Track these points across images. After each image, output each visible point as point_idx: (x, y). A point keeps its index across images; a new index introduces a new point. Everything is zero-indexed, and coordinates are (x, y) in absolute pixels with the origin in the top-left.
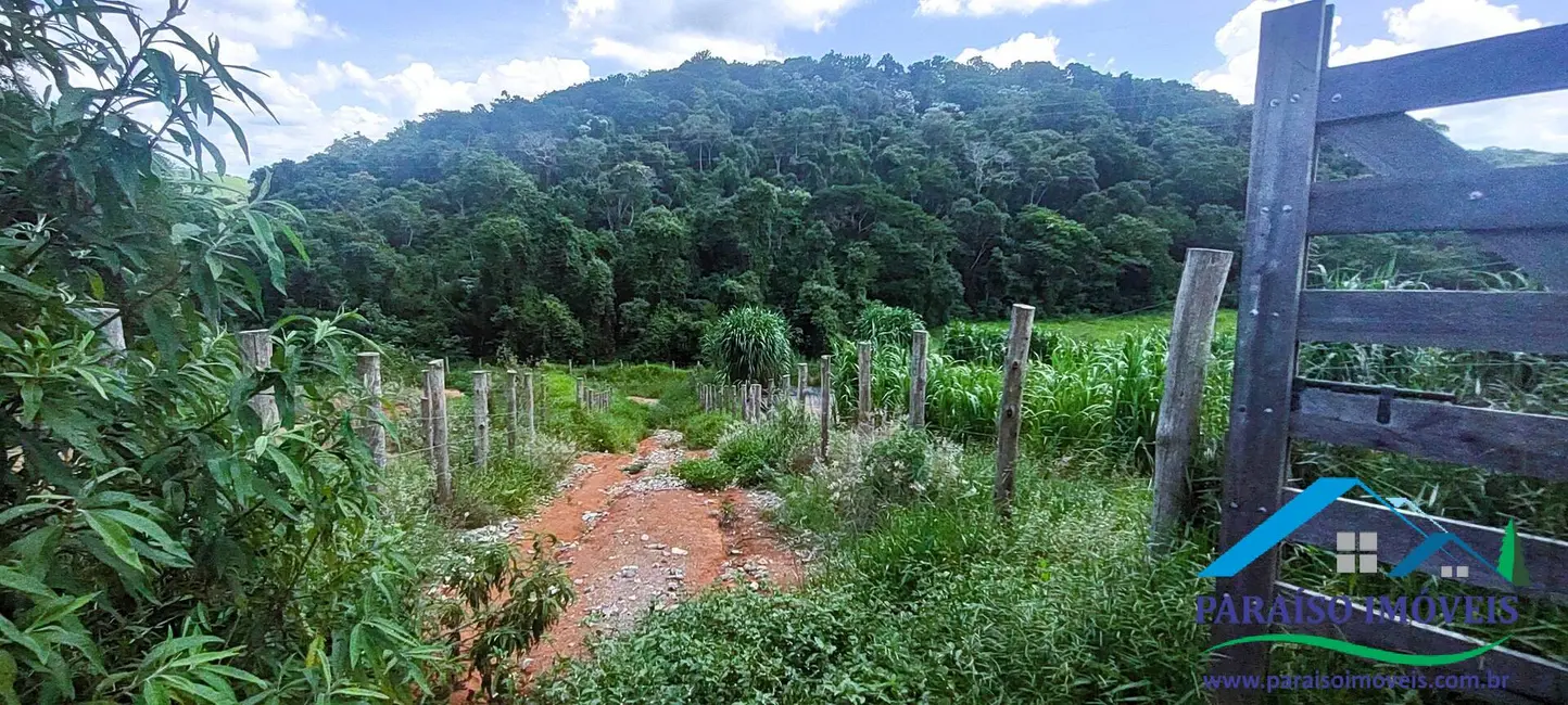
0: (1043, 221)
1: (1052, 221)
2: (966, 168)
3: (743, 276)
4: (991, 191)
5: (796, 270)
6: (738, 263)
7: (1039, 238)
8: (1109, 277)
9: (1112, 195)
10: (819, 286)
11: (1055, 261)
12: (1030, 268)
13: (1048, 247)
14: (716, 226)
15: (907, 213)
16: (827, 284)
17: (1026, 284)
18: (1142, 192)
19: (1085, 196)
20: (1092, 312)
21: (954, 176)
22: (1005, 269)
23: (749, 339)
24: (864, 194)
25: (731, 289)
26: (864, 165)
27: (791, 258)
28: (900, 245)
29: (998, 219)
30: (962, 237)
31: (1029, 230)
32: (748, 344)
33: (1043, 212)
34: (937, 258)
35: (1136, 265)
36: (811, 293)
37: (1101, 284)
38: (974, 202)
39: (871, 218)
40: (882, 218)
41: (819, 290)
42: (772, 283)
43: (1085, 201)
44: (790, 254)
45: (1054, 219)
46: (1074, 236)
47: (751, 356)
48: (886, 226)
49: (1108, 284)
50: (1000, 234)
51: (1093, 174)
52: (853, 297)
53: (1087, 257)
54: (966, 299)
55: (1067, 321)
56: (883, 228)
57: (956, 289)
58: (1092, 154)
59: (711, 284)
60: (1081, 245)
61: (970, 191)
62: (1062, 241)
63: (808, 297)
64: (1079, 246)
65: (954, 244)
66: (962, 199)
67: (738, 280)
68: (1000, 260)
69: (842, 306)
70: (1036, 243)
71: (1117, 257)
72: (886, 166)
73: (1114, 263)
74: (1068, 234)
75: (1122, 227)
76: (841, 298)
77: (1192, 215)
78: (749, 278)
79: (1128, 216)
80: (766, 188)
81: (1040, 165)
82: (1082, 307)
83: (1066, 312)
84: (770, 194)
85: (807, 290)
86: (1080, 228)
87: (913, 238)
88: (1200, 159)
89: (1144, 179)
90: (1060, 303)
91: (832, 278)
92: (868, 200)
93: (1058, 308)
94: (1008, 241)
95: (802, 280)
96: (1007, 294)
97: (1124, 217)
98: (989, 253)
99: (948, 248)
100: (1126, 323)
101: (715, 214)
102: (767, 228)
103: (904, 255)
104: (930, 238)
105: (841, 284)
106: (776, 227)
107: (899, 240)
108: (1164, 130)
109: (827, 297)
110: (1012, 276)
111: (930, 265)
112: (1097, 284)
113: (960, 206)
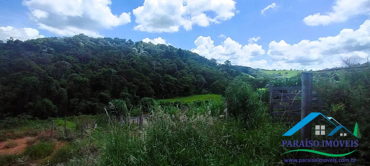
0: (169, 78)
1: (171, 78)
2: (151, 66)
4: (157, 71)
5: (118, 90)
6: (103, 88)
7: (168, 81)
8: (182, 89)
9: (181, 72)
11: (172, 86)
12: (167, 87)
14: (97, 79)
15: (141, 76)
16: (126, 93)
17: (166, 91)
18: (186, 72)
19: (176, 73)
21: (148, 67)
22: (162, 88)
24: (130, 71)
25: (103, 95)
26: (128, 64)
27: (117, 87)
29: (160, 77)
30: (153, 81)
31: (166, 80)
33: (169, 76)
34: (148, 86)
35: (187, 87)
36: (123, 95)
38: (154, 73)
39: (132, 77)
40: (135, 77)
42: (112, 93)
45: (171, 77)
50: (160, 80)
51: (177, 68)
52: (133, 95)
53: (178, 85)
54: (155, 95)
55: (175, 98)
56: (136, 79)
57: (153, 92)
58: (176, 64)
60: (176, 83)
61: (152, 71)
62: (173, 82)
65: (151, 83)
67: (104, 92)
68: (161, 86)
69: (131, 98)
71: (183, 85)
72: (133, 65)
73: (182, 86)
74: (174, 80)
75: (183, 79)
76: (130, 96)
77: (195, 76)
78: (106, 92)
80: (111, 70)
81: (166, 66)
82: (177, 95)
83: (175, 96)
86: (176, 79)
87: (143, 81)
88: (195, 66)
89: (186, 69)
91: (127, 91)
92: (132, 73)
93: (173, 96)
94: (162, 82)
95: (120, 92)
97: (184, 77)
98: (158, 85)
101: (97, 76)
102: (111, 80)
103: (141, 85)
104: (146, 81)
105: (129, 92)
107: (139, 82)
108: (188, 60)
109: (127, 96)
110: (164, 89)
111: (147, 87)
112: (180, 90)
113: (151, 74)
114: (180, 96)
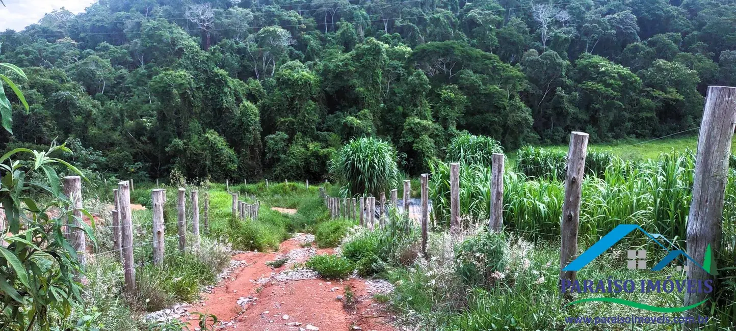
0: (596, 66)
1: (603, 66)
2: (534, 25)
3: (359, 113)
4: (555, 43)
5: (401, 108)
6: (356, 103)
7: (593, 79)
8: (649, 109)
9: (651, 44)
10: (419, 120)
11: (607, 97)
12: (587, 101)
13: (600, 86)
14: (338, 76)
15: (487, 62)
16: (426, 118)
17: (583, 116)
18: (676, 41)
19: (630, 46)
20: (637, 137)
22: (566, 105)
23: (365, 162)
24: (454, 48)
25: (351, 124)
26: (453, 25)
27: (397, 99)
28: (483, 87)
29: (560, 65)
30: (531, 80)
31: (585, 74)
32: (364, 166)
33: (596, 59)
34: (512, 97)
35: (672, 100)
36: (413, 126)
37: (644, 114)
38: (540, 52)
39: (459, 66)
40: (468, 66)
41: (419, 123)
42: (382, 118)
43: (629, 49)
44: (396, 96)
45: (604, 64)
46: (622, 77)
47: (367, 175)
48: (471, 73)
49: (649, 115)
50: (561, 76)
51: (635, 28)
52: (446, 128)
53: (632, 93)
54: (535, 128)
55: (617, 145)
56: (469, 75)
57: (526, 120)
58: (634, 12)
59: (335, 120)
60: (627, 84)
61: (537, 44)
62: (612, 81)
63: (411, 129)
64: (625, 85)
65: (525, 85)
66: (531, 50)
67: (356, 117)
68: (562, 97)
69: (437, 135)
70: (590, 83)
71: (657, 93)
72: (470, 25)
73: (653, 98)
74: (616, 76)
75: (660, 69)
76: (437, 129)
77: (715, 59)
78: (365, 115)
79: (663, 60)
80: (377, 45)
81: (593, 21)
82: (629, 134)
83: (617, 137)
84: (380, 49)
85: (409, 124)
86: (626, 71)
87: (493, 80)
88: (721, 15)
89: (676, 31)
90: (611, 129)
91: (429, 113)
92: (457, 52)
93: (610, 135)
94: (569, 82)
95: (405, 115)
96: (569, 123)
97: (661, 62)
98: (553, 92)
99: (519, 88)
100: (665, 145)
101: (338, 66)
102: (378, 76)
103: (486, 95)
104: (505, 81)
105: (436, 118)
106: (386, 74)
107: (481, 83)
109: (425, 129)
110: (572, 110)
111: (506, 102)
112: (641, 115)
113: (529, 55)
114: (641, 137)
